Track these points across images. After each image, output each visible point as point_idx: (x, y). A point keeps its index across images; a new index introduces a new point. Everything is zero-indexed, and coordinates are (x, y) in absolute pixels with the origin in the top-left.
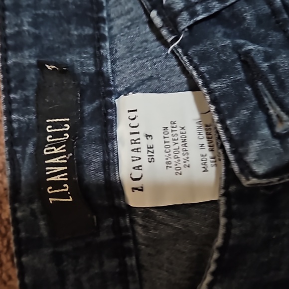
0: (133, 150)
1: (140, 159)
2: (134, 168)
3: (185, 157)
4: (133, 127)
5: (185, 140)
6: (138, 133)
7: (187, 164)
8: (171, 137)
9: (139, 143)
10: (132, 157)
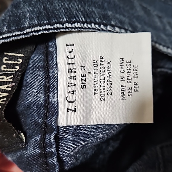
0: (69, 78)
1: (75, 85)
2: (70, 92)
3: (109, 87)
4: (70, 58)
5: (110, 72)
6: (75, 64)
7: (110, 92)
8: (99, 70)
9: (75, 72)
10: (69, 83)
